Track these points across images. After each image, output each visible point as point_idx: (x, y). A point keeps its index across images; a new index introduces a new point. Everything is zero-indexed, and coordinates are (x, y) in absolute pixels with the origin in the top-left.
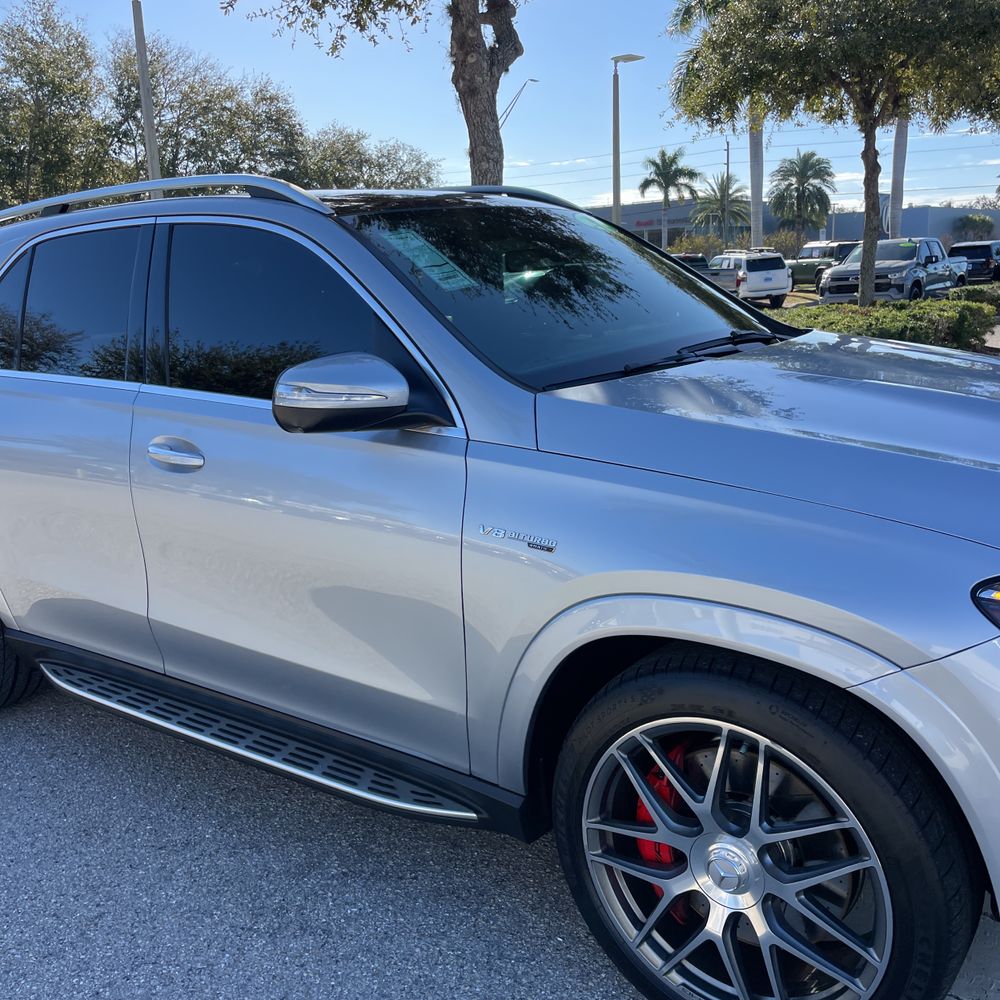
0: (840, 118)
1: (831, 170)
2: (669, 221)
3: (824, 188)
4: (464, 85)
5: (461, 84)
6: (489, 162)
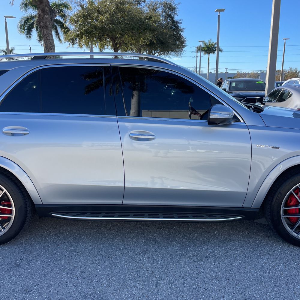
4: (43, 25)
6: (52, 50)
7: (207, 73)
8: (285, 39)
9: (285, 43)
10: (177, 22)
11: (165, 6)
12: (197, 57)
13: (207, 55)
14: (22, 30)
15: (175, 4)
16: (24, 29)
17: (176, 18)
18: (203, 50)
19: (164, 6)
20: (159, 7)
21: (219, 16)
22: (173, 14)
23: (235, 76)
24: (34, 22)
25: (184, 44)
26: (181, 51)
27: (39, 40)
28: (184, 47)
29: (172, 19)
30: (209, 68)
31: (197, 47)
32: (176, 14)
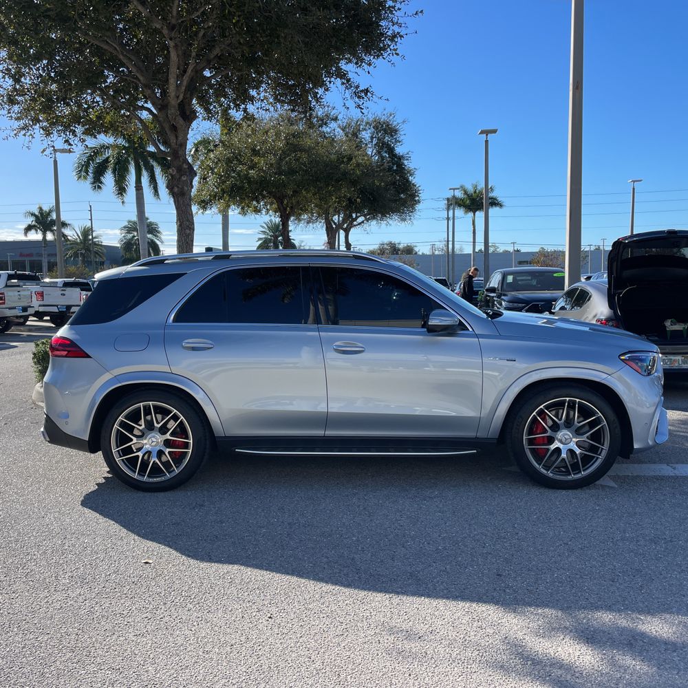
0: (259, 212)
1: (159, 229)
2: (49, 255)
3: (156, 241)
5: (176, 190)
7: (471, 251)
8: (634, 181)
9: (634, 189)
10: (400, 158)
11: (376, 127)
12: (448, 219)
13: (471, 214)
14: (83, 174)
15: (396, 122)
16: (87, 172)
17: (399, 150)
18: (460, 205)
19: (373, 128)
20: (365, 130)
21: (487, 142)
22: (393, 141)
23: (532, 257)
24: (108, 157)
25: (417, 198)
26: (412, 212)
27: (118, 194)
28: (416, 204)
29: (391, 151)
30: (474, 242)
31: (448, 199)
32: (399, 142)
